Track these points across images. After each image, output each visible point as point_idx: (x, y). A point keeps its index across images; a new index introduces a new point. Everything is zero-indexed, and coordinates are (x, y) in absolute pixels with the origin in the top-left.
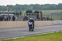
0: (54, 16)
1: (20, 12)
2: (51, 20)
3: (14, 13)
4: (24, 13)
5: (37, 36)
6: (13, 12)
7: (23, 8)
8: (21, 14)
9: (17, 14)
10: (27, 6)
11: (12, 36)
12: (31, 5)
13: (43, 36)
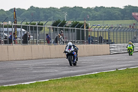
0: (115, 34)
1: (39, 24)
2: (108, 42)
3: (25, 27)
4: (48, 26)
5: (77, 78)
6: (24, 24)
7: (45, 16)
8: (41, 29)
9: (32, 29)
10: (54, 11)
11: (20, 79)
12: (64, 9)
13: (90, 79)
